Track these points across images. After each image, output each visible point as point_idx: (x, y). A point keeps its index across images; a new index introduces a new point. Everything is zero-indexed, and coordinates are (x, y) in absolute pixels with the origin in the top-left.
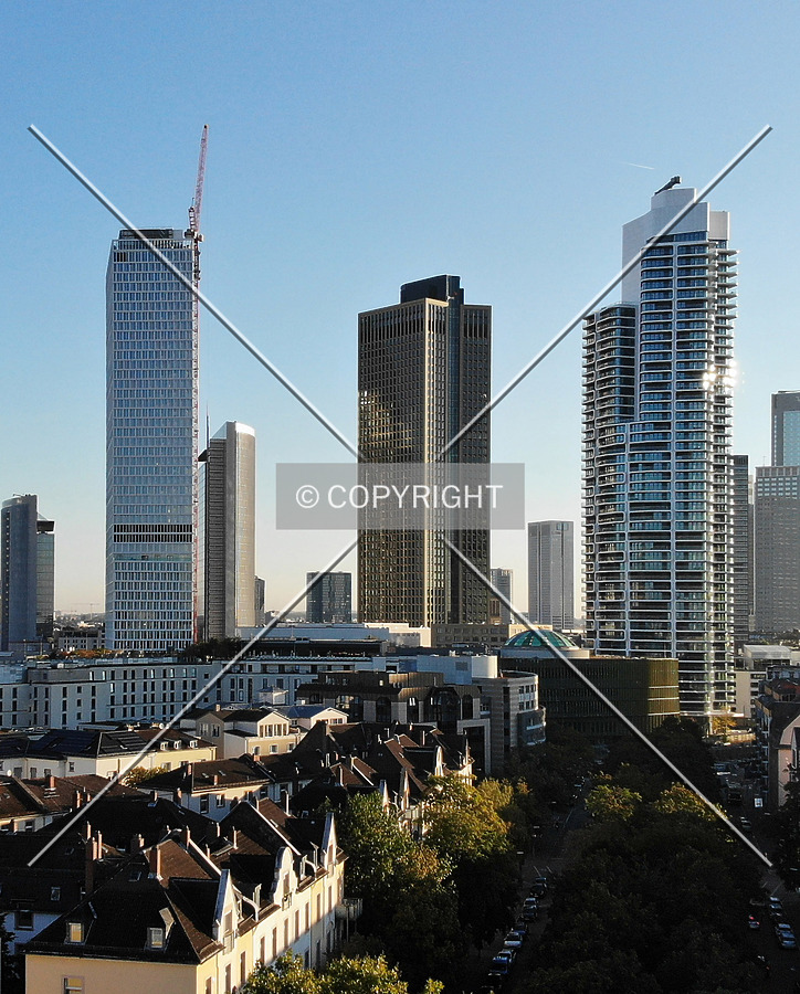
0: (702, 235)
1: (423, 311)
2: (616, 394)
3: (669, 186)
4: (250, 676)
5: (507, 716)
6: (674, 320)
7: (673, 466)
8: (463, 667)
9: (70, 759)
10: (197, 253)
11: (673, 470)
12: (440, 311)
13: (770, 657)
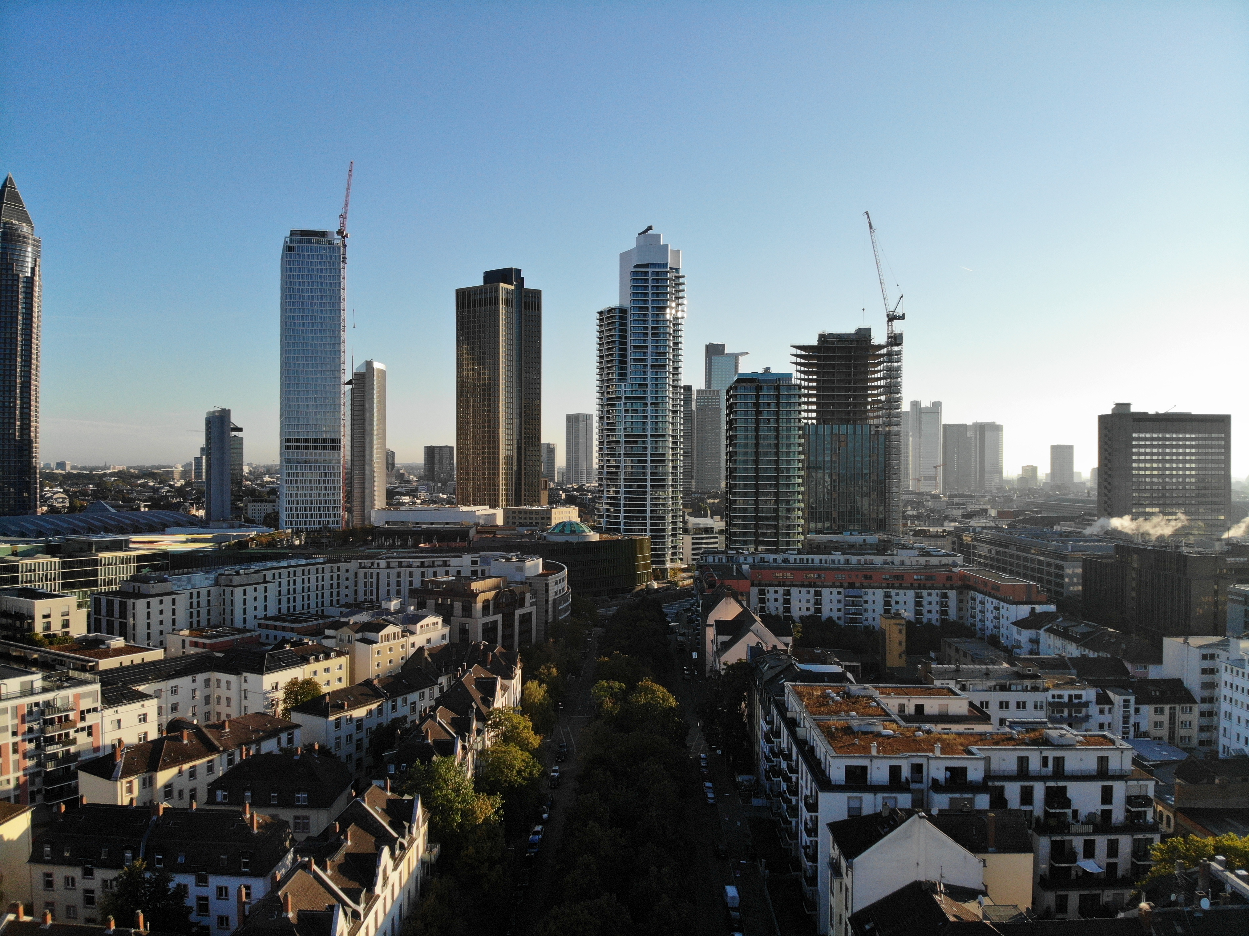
0: (665, 265)
1: (498, 291)
2: (616, 364)
3: (647, 231)
4: (378, 570)
5: (547, 601)
6: (650, 319)
7: (649, 411)
8: (521, 569)
9: (245, 674)
10: (345, 246)
11: (649, 414)
12: (509, 292)
13: (702, 526)
